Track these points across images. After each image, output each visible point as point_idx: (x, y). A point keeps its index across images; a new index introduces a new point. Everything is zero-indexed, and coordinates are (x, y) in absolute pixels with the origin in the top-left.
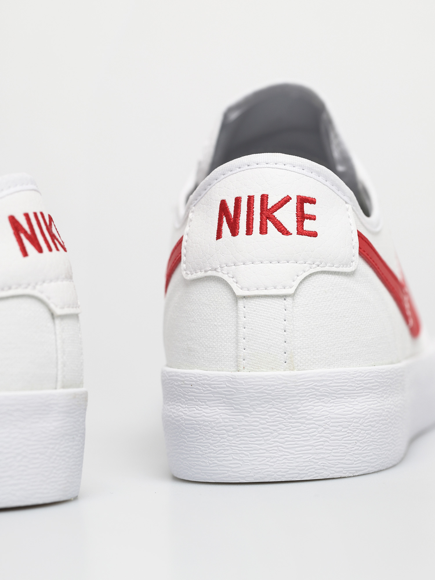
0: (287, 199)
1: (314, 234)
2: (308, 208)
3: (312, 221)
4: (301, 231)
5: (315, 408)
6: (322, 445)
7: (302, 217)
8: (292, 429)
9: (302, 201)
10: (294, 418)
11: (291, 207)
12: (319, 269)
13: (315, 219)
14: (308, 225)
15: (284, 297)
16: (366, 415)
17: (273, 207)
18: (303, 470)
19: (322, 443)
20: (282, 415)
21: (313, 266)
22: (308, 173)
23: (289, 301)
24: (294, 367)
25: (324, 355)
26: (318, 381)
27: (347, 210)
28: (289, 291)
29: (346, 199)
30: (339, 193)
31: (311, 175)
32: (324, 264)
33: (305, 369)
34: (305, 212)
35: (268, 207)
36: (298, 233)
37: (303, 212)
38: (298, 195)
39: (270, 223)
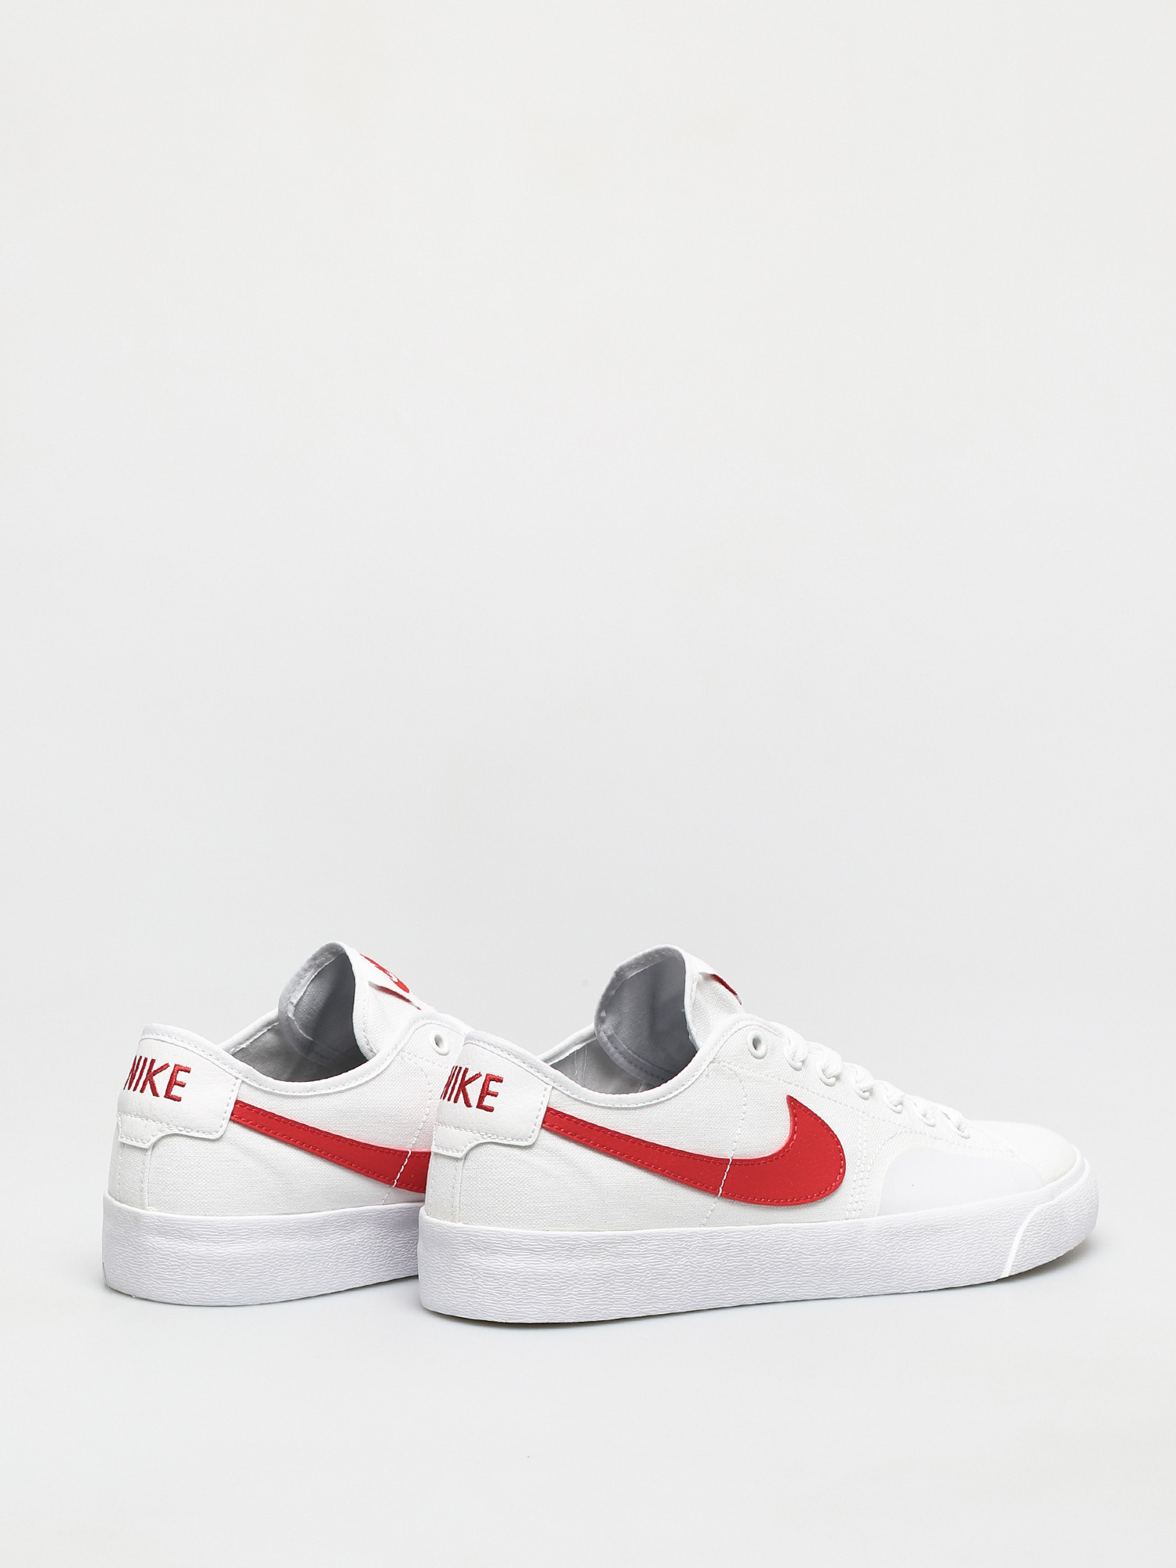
1: (490, 1111)
2: (493, 1086)
4: (480, 1105)
5: (472, 1258)
7: (485, 1092)
9: (490, 1078)
10: (455, 1264)
11: (479, 1083)
12: (489, 1140)
15: (457, 1159)
16: (522, 1272)
17: (468, 1081)
21: (485, 1136)
22: (505, 1054)
23: (461, 1163)
24: (459, 1221)
25: (486, 1215)
26: (474, 1236)
27: (545, 1090)
28: (460, 1155)
29: (546, 1080)
30: (539, 1075)
31: (508, 1057)
32: (495, 1137)
33: (468, 1224)
34: (490, 1089)
35: (466, 1079)
36: (477, 1107)
37: (488, 1089)
38: (489, 1073)
39: (461, 1095)
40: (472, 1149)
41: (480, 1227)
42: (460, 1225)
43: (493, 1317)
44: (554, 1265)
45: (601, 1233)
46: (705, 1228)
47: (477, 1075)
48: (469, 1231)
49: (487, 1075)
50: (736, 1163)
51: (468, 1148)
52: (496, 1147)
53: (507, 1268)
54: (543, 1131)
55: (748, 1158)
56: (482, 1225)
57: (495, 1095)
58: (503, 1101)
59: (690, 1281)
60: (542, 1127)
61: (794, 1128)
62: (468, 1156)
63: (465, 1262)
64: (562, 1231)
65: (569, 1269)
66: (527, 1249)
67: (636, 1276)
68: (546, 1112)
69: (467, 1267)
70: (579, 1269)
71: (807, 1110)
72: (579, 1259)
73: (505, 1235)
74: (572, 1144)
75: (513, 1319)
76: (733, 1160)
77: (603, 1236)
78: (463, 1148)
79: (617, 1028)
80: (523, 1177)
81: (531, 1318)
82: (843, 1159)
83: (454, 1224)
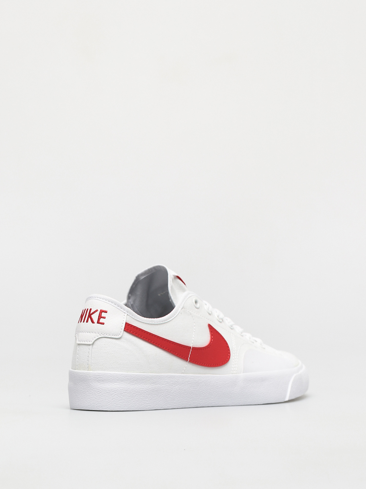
0: (97, 311)
1: (103, 324)
2: (103, 314)
3: (104, 319)
4: (98, 322)
5: (97, 385)
6: (99, 398)
7: (100, 317)
8: (89, 392)
9: (102, 311)
10: (89, 388)
11: (97, 314)
12: (103, 336)
13: (105, 318)
14: (102, 320)
15: (89, 345)
16: (118, 389)
17: (92, 313)
18: (92, 406)
19: (99, 397)
20: (86, 386)
21: (101, 335)
22: (107, 302)
23: (91, 346)
24: (91, 370)
25: (102, 367)
26: (98, 375)
27: (124, 316)
28: (91, 343)
29: (125, 311)
30: (121, 309)
31: (109, 303)
32: (105, 334)
33: (95, 371)
34: (102, 316)
35: (91, 313)
36: (97, 323)
37: (101, 316)
38: (101, 309)
39: (89, 319)
40: (95, 340)
41: (100, 372)
42: (91, 372)
43: (106, 408)
44: (131, 386)
45: (148, 374)
46: (184, 375)
47: (96, 310)
48: (95, 374)
49: (101, 310)
50: (194, 348)
51: (94, 340)
52: (105, 339)
53: (112, 388)
54: (125, 332)
55: (197, 347)
56: (100, 371)
57: (104, 318)
58: (108, 320)
59: (179, 396)
60: (124, 330)
61: (212, 337)
62: (95, 343)
63: (94, 387)
64: (133, 372)
65: (136, 388)
66: (120, 380)
67: (160, 392)
68: (125, 324)
69: (95, 389)
70: (140, 388)
71: (215, 330)
72: (140, 384)
73: (111, 374)
74: (135, 337)
75: (115, 409)
76: (193, 347)
77: (148, 375)
78: (92, 340)
79: (134, 301)
80: (118, 351)
81: (122, 409)
82: (229, 350)
83: (89, 372)
